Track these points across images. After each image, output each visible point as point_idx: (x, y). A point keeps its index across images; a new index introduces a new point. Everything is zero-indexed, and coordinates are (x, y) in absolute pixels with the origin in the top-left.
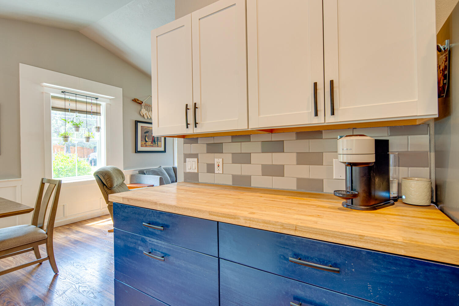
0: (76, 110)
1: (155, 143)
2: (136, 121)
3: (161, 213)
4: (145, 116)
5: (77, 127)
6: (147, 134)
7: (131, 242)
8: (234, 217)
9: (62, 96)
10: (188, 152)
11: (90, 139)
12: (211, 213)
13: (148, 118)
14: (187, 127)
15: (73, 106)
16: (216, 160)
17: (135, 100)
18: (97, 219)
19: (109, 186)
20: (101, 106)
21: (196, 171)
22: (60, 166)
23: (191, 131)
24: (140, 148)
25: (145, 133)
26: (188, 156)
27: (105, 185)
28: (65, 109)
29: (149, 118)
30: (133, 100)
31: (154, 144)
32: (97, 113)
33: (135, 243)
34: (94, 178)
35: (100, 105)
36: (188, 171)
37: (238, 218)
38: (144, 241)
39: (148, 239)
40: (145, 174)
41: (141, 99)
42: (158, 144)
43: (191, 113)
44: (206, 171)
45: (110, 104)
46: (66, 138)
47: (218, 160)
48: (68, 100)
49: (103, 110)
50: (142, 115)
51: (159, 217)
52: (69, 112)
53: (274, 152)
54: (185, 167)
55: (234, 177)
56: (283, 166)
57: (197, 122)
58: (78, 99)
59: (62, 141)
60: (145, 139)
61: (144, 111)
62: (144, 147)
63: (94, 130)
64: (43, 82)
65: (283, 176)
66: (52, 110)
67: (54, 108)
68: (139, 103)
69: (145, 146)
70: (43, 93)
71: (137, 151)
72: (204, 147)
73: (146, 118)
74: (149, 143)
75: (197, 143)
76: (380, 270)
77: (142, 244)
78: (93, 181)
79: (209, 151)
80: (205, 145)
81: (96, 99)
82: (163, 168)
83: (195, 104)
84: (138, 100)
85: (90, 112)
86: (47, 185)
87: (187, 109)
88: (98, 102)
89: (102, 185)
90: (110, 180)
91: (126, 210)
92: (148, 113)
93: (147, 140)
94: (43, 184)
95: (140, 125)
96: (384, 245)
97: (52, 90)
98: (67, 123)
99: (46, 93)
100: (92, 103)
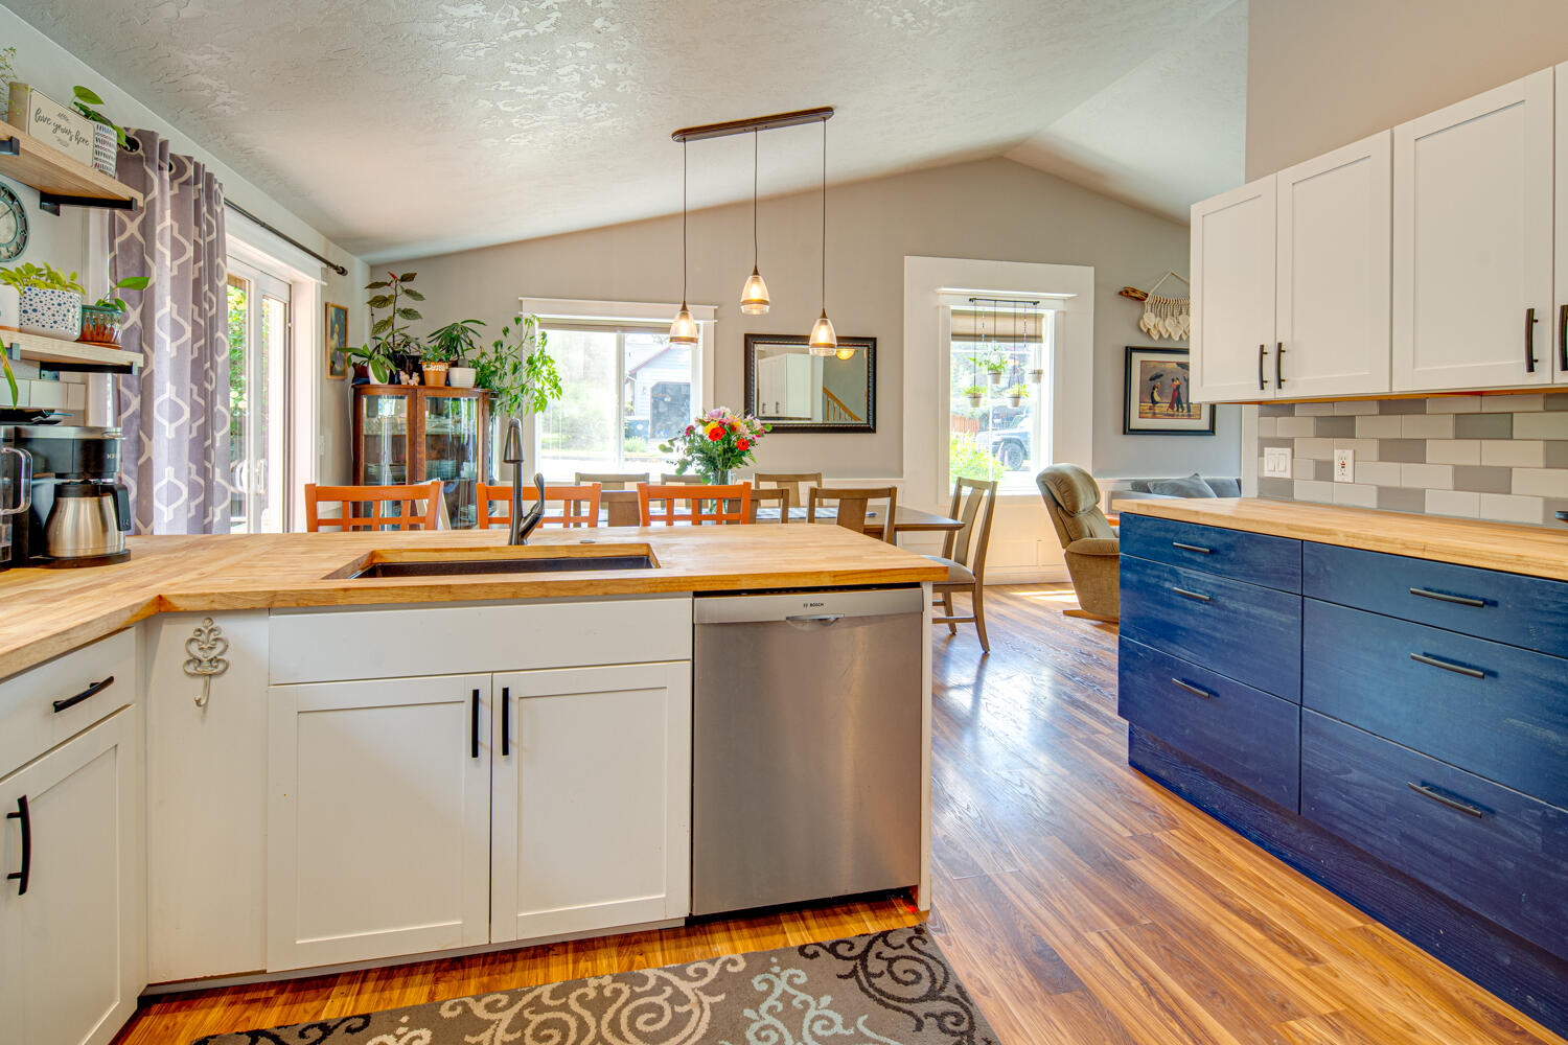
0: (995, 336)
1: (1182, 407)
2: (1127, 348)
3: (1207, 528)
4: (1154, 333)
5: (996, 374)
6: (1158, 383)
7: (1150, 575)
8: (1329, 533)
9: (971, 308)
10: (1269, 434)
11: (1021, 400)
12: (1290, 527)
13: (1161, 336)
14: (1262, 388)
15: (987, 326)
16: (1337, 453)
17: (1126, 293)
18: (1030, 587)
19: (1070, 508)
20: (1044, 320)
21: (1287, 475)
23: (1270, 393)
24: (1136, 422)
25: (1152, 379)
26: (1266, 442)
27: (1061, 506)
28: (975, 336)
29: (1166, 336)
30: (1121, 293)
31: (1178, 410)
32: (1036, 338)
33: (1158, 577)
34: (1036, 491)
35: (1042, 316)
36: (1267, 474)
37: (1335, 534)
38: (1174, 573)
39: (1181, 570)
40: (1149, 492)
41: (1142, 288)
42: (1189, 411)
43: (1270, 361)
44: (1312, 475)
45: (1064, 312)
46: (975, 397)
47: (1341, 454)
48: (980, 314)
49: (1047, 329)
50: (1145, 330)
51: (1202, 535)
52: (981, 340)
53: (1484, 439)
54: (1260, 467)
55: (1383, 492)
56: (1510, 470)
57: (1282, 378)
58: (999, 310)
59: (970, 405)
60: (1152, 397)
61: (1149, 318)
62: (1147, 418)
63: (1028, 378)
64: (940, 287)
65: (1509, 493)
66: (953, 340)
67: (957, 336)
68: (1137, 299)
69: (1150, 415)
70: (938, 307)
71: (1130, 430)
72: (1310, 425)
73: (1156, 338)
74: (1163, 407)
75: (1293, 415)
76: (1546, 605)
77: (1170, 577)
78: (1034, 497)
79: (1321, 433)
80: (1311, 422)
81: (1035, 303)
82: (1206, 481)
83: (1280, 344)
84: (1134, 291)
85: (1022, 337)
86: (967, 491)
87: (1262, 353)
88: (1039, 311)
89: (1053, 504)
90: (1070, 495)
91: (1143, 525)
92: (1161, 323)
93: (1157, 398)
95: (1137, 358)
96: (1550, 569)
97: (953, 298)
98: (977, 365)
99: (944, 307)
100: (1025, 316)
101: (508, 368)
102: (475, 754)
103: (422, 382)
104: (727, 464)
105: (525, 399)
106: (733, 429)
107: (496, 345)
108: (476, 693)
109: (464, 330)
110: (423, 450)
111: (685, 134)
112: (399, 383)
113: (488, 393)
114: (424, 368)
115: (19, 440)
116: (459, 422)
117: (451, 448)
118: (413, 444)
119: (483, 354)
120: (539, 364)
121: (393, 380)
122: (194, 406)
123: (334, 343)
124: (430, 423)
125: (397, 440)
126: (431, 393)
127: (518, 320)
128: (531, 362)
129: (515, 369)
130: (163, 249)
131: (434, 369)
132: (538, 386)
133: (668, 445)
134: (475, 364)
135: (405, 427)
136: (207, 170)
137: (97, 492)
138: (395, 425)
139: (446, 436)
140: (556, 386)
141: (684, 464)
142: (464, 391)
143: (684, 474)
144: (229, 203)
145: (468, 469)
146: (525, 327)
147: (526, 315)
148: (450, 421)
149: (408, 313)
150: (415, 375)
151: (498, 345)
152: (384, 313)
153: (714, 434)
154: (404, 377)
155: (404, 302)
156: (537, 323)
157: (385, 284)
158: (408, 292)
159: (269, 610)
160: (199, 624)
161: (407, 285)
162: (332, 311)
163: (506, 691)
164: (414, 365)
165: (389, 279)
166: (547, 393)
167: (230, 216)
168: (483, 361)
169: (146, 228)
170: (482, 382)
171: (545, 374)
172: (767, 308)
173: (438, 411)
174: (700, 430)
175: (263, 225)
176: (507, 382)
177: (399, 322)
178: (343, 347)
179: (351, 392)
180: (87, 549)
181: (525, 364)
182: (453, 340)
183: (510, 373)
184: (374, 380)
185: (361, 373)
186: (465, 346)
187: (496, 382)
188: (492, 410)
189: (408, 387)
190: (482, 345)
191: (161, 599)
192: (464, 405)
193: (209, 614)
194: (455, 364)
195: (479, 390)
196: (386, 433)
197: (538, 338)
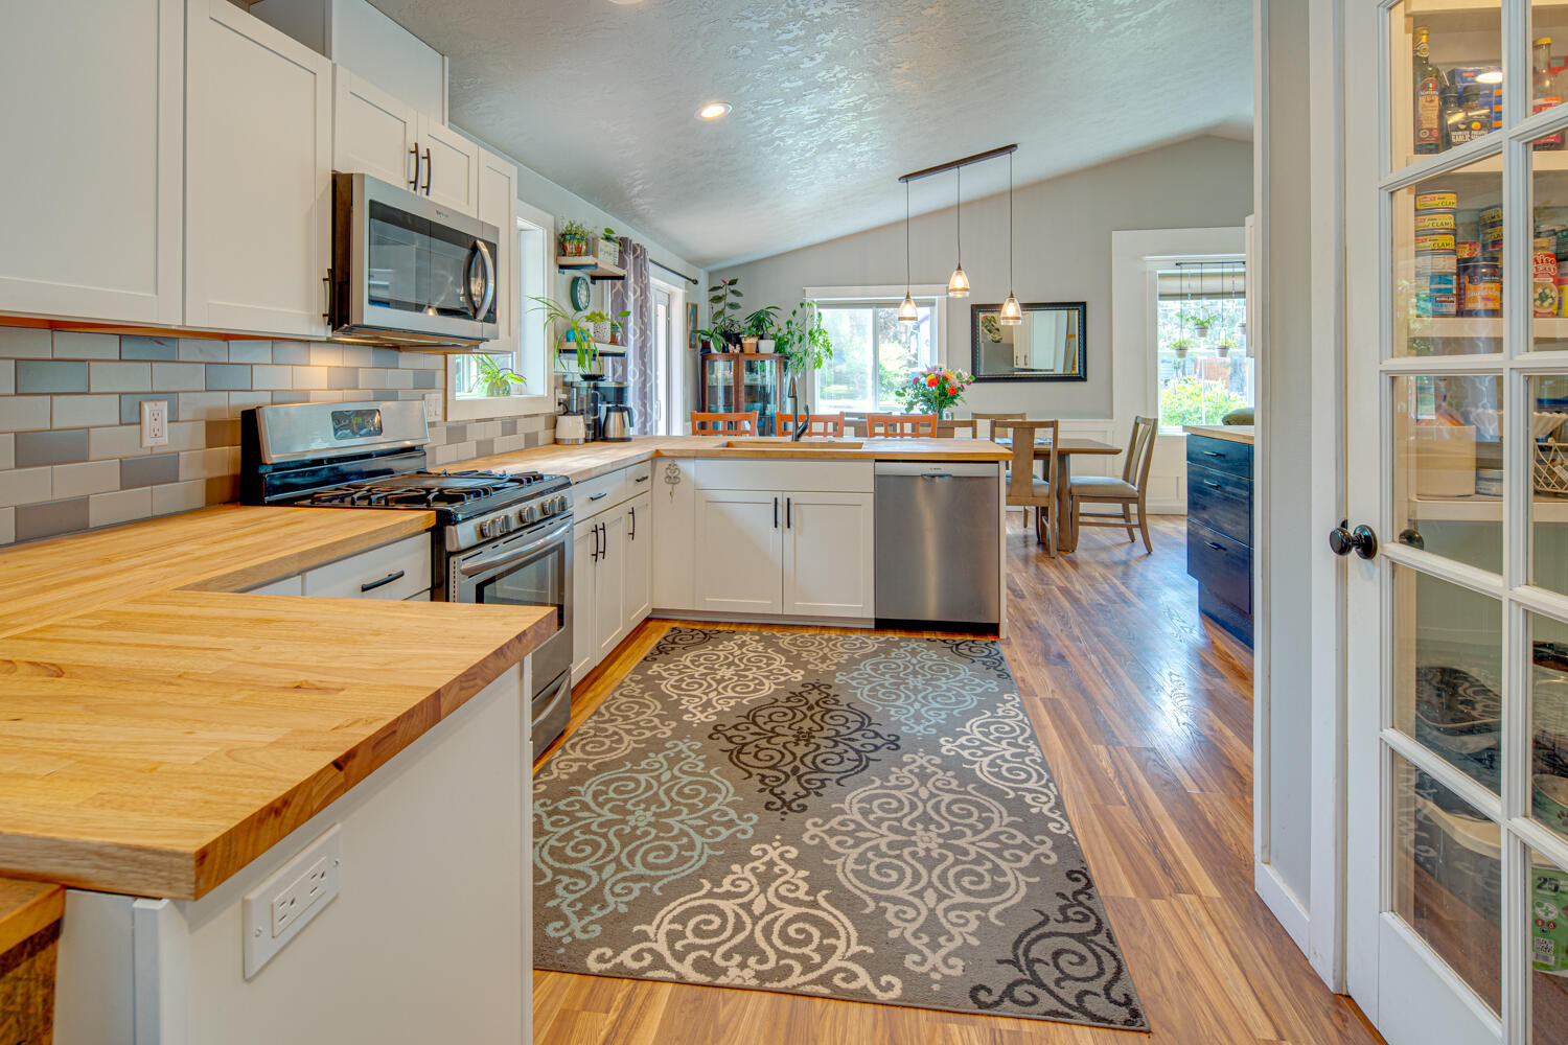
0: (1202, 293)
5: (1202, 328)
9: (1177, 271)
11: (1229, 350)
15: (1195, 285)
22: (1185, 408)
28: (1181, 295)
32: (1240, 293)
33: (1201, 476)
39: (1209, 469)
46: (1181, 350)
48: (1187, 275)
52: (1188, 299)
58: (1206, 271)
64: (1146, 256)
66: (1160, 299)
67: (1163, 296)
70: (1145, 273)
81: (1242, 263)
85: (1230, 293)
86: (1141, 426)
94: (1137, 425)
97: (1160, 264)
98: (1184, 321)
99: (1149, 272)
100: (1233, 275)
101: (796, 339)
102: (776, 526)
103: (742, 351)
104: (942, 405)
105: (807, 360)
106: (946, 379)
107: (788, 323)
108: (776, 499)
109: (767, 314)
110: (743, 395)
111: (907, 178)
112: (728, 351)
113: (783, 357)
114: (743, 341)
115: (596, 388)
116: (764, 376)
117: (758, 394)
118: (737, 392)
119: (780, 330)
120: (817, 335)
121: (725, 350)
122: (640, 370)
123: (691, 328)
124: (747, 378)
125: (727, 389)
126: (748, 358)
127: (802, 305)
128: (811, 334)
129: (800, 340)
130: (631, 294)
131: (748, 342)
132: (816, 350)
133: (902, 391)
134: (774, 337)
135: (732, 381)
136: (634, 242)
137: (622, 410)
138: (726, 380)
139: (756, 386)
140: (828, 350)
141: (911, 405)
142: (768, 356)
143: (911, 412)
144: (651, 261)
145: (771, 409)
146: (807, 308)
147: (808, 300)
148: (759, 376)
149: (733, 306)
150: (738, 346)
151: (789, 323)
152: (719, 307)
153: (931, 383)
154: (731, 347)
155: (731, 298)
156: (815, 306)
157: (720, 288)
158: (733, 292)
159: (695, 458)
160: (669, 462)
161: (732, 288)
162: (690, 307)
163: (788, 500)
164: (735, 339)
165: (722, 284)
166: (823, 355)
167: (651, 266)
168: (780, 334)
169: (625, 287)
170: (779, 348)
171: (821, 341)
172: (968, 293)
173: (751, 369)
174: (923, 380)
175: (662, 266)
176: (795, 348)
177: (728, 312)
178: (695, 331)
179: (700, 357)
180: (617, 436)
181: (807, 335)
182: (760, 321)
183: (797, 342)
184: (714, 350)
185: (706, 346)
186: (768, 325)
187: (788, 349)
188: (786, 368)
189: (733, 354)
190: (778, 325)
191: (657, 451)
192: (767, 362)
193: (673, 457)
194: (762, 338)
195: (777, 355)
196: (721, 385)
197: (816, 317)
